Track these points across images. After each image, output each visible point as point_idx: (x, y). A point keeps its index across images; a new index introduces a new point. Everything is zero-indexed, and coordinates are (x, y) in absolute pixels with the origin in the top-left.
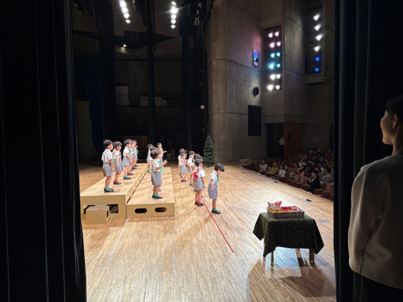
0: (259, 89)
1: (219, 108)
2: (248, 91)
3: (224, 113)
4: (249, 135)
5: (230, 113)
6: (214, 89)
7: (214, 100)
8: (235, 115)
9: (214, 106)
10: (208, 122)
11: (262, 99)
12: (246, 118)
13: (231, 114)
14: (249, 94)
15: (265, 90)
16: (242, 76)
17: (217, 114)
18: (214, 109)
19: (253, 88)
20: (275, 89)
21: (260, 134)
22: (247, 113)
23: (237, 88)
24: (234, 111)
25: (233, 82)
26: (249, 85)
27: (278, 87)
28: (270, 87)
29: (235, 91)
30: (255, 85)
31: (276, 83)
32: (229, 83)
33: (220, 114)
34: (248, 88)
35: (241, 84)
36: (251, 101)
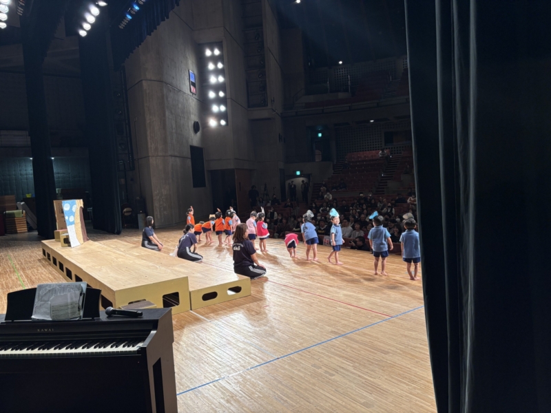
0: (199, 124)
1: (156, 149)
2: (188, 126)
3: (164, 156)
4: (194, 186)
5: (172, 156)
6: (148, 122)
7: (149, 138)
8: (178, 159)
9: (149, 146)
11: (204, 138)
12: (189, 162)
13: (173, 158)
14: (189, 130)
15: (205, 125)
16: (180, 106)
17: (154, 158)
19: (193, 122)
20: (219, 125)
21: (204, 186)
22: (190, 156)
23: (176, 122)
24: (176, 154)
25: (171, 113)
26: (188, 118)
27: (223, 123)
28: (213, 123)
29: (174, 126)
30: (194, 118)
31: (220, 116)
32: (167, 113)
33: (159, 157)
34: (188, 123)
35: (180, 116)
36: (192, 140)
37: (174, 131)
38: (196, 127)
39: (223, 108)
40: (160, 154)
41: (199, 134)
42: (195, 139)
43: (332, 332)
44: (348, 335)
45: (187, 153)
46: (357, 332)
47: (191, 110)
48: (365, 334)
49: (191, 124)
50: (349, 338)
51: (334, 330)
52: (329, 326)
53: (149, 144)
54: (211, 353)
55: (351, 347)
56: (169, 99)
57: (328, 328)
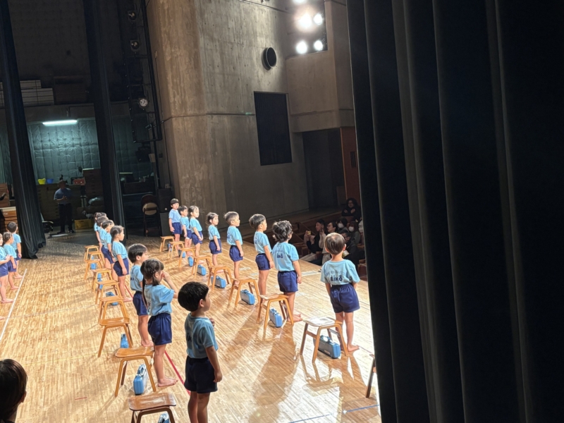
0: (276, 52)
1: (183, 104)
2: (251, 58)
3: (197, 116)
4: (263, 163)
5: (212, 114)
6: (168, 59)
7: (170, 86)
8: (225, 119)
9: (172, 100)
10: (160, 137)
12: (252, 123)
13: (215, 117)
14: (253, 65)
15: (289, 53)
16: (232, 24)
17: (180, 120)
18: (172, 105)
19: (261, 51)
20: (311, 50)
21: (288, 159)
22: (254, 112)
23: (222, 54)
24: (222, 109)
25: (212, 39)
26: (250, 45)
27: (319, 45)
28: (301, 47)
29: (218, 61)
30: (265, 40)
32: (202, 41)
33: (188, 118)
34: (250, 52)
35: (232, 43)
36: (259, 81)
37: (217, 70)
38: (268, 59)
39: (319, 19)
40: (190, 112)
41: (275, 70)
42: (267, 81)
45: (248, 107)
47: (258, 30)
49: (257, 53)
56: (206, 16)
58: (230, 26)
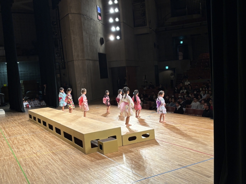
0: (104, 39)
1: (78, 56)
2: (97, 41)
3: (83, 60)
4: (101, 78)
5: (87, 60)
6: (73, 39)
7: (73, 49)
8: (91, 62)
9: (74, 54)
11: (106, 48)
12: (98, 63)
14: (98, 43)
15: (108, 40)
16: (92, 28)
17: (77, 61)
18: (74, 56)
19: (100, 38)
20: (116, 39)
21: (107, 77)
22: (98, 60)
23: (89, 38)
24: (90, 58)
25: (87, 33)
26: (97, 36)
27: (118, 37)
28: (112, 38)
29: (88, 41)
30: (100, 35)
31: (116, 33)
32: (84, 33)
33: (80, 61)
34: (97, 39)
35: (92, 35)
36: (99, 49)
37: (88, 44)
38: (102, 41)
39: (118, 29)
40: (80, 59)
41: (103, 45)
42: (101, 49)
43: (179, 165)
44: (188, 167)
45: (96, 57)
46: (194, 165)
47: (99, 31)
48: (199, 166)
49: (99, 39)
50: (188, 169)
51: (180, 164)
52: (177, 161)
53: (74, 52)
54: (107, 175)
55: (189, 173)
56: (85, 25)
57: (176, 162)
58: (91, 29)
